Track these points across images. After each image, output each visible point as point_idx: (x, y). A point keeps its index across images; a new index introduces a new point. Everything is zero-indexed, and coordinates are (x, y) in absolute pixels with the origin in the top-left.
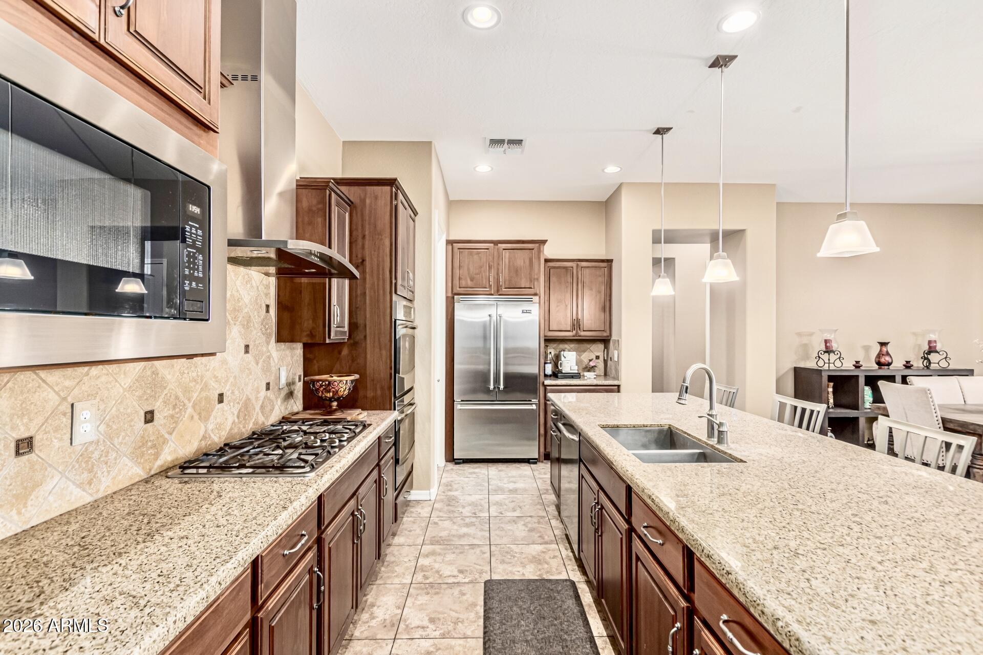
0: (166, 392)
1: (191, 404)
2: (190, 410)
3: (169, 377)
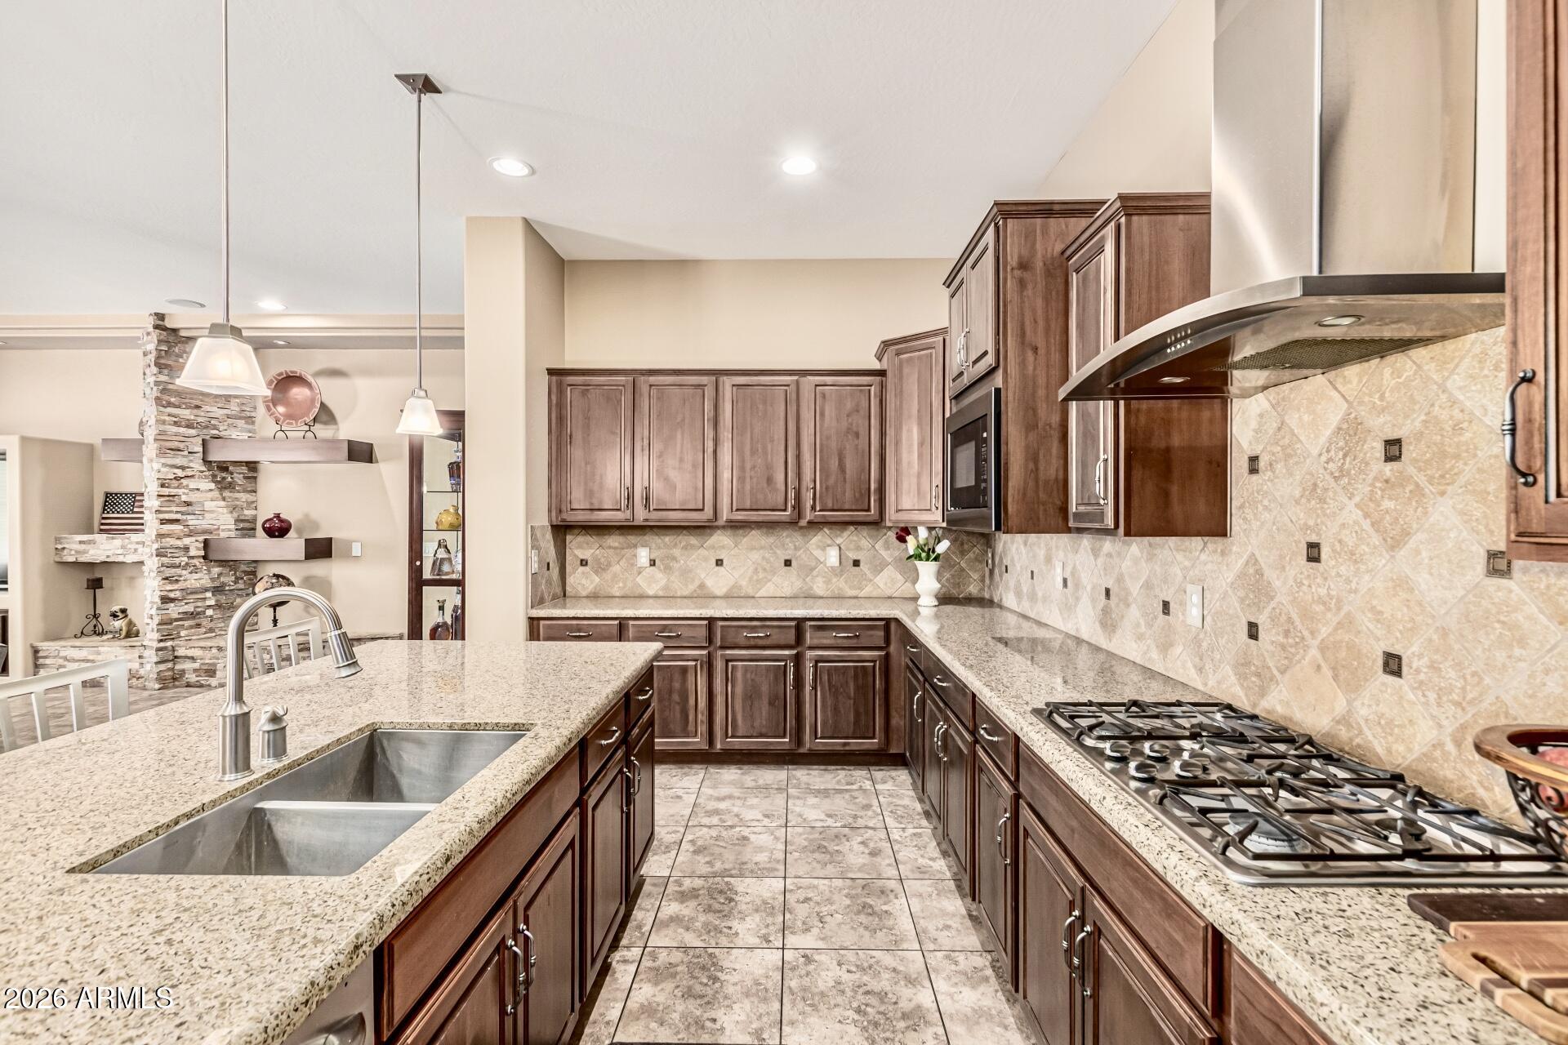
0: (1273, 604)
1: (1316, 643)
2: (1314, 652)
3: (1277, 584)
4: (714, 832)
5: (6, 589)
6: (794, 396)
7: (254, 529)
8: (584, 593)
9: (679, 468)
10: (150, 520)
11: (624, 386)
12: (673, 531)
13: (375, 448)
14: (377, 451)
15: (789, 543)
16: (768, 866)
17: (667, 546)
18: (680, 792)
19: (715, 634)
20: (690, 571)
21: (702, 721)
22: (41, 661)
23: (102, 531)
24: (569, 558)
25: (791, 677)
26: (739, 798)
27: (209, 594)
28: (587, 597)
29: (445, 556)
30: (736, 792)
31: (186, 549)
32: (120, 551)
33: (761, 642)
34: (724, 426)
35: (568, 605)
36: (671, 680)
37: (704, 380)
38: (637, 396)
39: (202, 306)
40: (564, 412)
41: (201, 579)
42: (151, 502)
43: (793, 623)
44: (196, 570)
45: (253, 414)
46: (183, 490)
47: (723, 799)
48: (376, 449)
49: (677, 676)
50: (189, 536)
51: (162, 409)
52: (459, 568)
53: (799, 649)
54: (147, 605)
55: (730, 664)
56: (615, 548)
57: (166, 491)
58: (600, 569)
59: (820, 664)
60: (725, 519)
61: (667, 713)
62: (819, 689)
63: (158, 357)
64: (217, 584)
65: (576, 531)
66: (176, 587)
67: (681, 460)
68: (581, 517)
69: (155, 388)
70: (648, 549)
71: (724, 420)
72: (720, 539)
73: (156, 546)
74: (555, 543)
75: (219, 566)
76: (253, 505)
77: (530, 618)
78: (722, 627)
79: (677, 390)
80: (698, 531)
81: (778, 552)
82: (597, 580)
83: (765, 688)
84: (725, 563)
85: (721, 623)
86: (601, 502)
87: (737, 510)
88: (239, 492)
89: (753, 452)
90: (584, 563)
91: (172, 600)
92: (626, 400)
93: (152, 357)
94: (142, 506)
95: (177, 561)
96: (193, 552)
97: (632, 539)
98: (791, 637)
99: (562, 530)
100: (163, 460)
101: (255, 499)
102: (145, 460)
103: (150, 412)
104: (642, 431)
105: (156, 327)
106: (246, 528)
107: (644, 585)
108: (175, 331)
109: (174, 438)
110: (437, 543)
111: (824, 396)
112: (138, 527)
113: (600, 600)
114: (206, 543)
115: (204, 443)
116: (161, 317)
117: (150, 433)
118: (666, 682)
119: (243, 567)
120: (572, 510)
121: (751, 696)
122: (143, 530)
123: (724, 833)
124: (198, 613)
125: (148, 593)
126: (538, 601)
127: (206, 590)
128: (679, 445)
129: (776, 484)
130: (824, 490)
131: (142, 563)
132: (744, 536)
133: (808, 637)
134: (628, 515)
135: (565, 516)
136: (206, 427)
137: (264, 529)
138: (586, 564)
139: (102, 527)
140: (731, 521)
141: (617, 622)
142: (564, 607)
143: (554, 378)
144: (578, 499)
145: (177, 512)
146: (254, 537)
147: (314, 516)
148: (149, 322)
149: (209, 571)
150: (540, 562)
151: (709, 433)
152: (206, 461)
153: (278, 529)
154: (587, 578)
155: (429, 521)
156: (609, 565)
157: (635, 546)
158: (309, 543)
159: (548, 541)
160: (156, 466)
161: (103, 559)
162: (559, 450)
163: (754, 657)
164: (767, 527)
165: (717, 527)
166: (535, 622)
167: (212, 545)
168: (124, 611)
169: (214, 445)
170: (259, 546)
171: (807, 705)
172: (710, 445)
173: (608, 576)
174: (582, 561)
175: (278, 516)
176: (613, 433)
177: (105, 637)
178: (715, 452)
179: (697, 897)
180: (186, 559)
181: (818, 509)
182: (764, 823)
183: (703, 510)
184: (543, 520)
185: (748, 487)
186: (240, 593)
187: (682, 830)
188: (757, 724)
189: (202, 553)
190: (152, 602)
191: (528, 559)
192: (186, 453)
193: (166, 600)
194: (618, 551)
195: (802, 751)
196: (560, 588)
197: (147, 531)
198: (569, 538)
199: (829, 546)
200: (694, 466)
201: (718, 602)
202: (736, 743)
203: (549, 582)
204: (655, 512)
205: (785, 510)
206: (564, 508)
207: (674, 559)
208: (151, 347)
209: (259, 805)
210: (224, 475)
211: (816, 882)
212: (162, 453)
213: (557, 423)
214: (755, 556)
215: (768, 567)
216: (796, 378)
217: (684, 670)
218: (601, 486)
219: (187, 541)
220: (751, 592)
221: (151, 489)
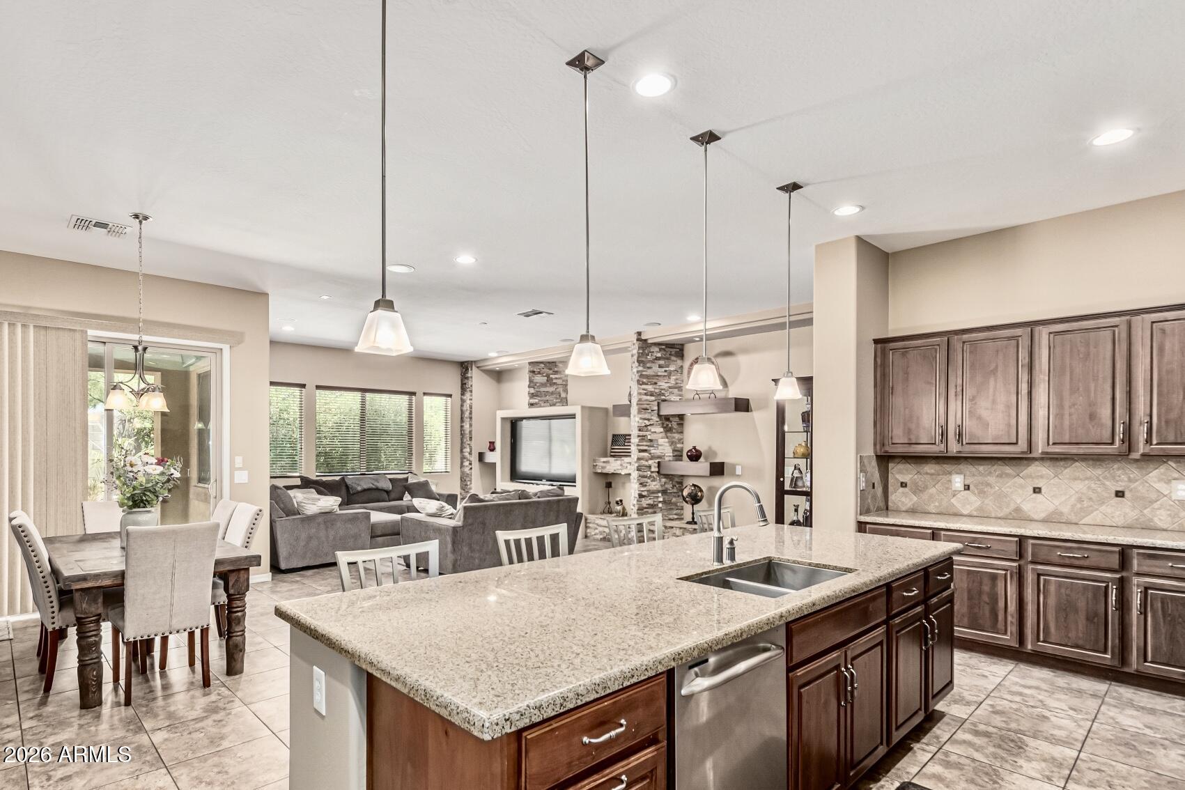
4: (1014, 706)
5: (575, 486)
6: (1124, 335)
7: (682, 456)
8: (904, 509)
9: (992, 409)
10: (634, 449)
11: (938, 345)
12: (988, 462)
13: (751, 401)
14: (752, 404)
15: (1122, 475)
16: (1064, 739)
17: (981, 474)
18: (987, 674)
19: (1026, 551)
20: (1006, 496)
21: (1011, 622)
22: (588, 525)
23: (612, 456)
24: (891, 480)
25: (1113, 597)
26: (1046, 691)
27: (660, 495)
28: (907, 511)
29: (799, 475)
30: (1044, 686)
31: (650, 467)
32: (620, 468)
33: (1077, 563)
34: (1041, 371)
35: (889, 516)
36: (981, 583)
37: (1018, 331)
38: (951, 352)
39: (660, 324)
40: (887, 370)
41: (655, 485)
42: (635, 440)
43: (1117, 549)
44: (654, 480)
45: (682, 385)
46: (649, 433)
47: (1030, 687)
48: (751, 403)
49: (986, 581)
50: (651, 459)
51: (640, 386)
52: (809, 484)
53: (1124, 574)
54: (632, 498)
55: (1042, 577)
56: (932, 474)
57: (641, 433)
58: (918, 490)
59: (1150, 591)
60: (1040, 451)
61: (976, 610)
62: (1149, 615)
63: (638, 357)
64: (664, 488)
65: (897, 460)
66: (645, 489)
67: (994, 402)
68: (900, 450)
69: (637, 375)
70: (962, 476)
71: (1040, 364)
72: (1036, 469)
73: (637, 465)
74: (879, 469)
75: (665, 478)
76: (681, 441)
77: (858, 522)
78: (1033, 544)
79: (991, 344)
80: (1014, 462)
81: (1107, 483)
82: (915, 499)
83: (1082, 604)
84: (1043, 491)
85: (1031, 541)
86: (918, 437)
87: (1054, 444)
88: (674, 433)
89: (1074, 390)
90: (903, 485)
91: (643, 496)
92: (940, 356)
93: (635, 357)
94: (630, 442)
95: (645, 473)
96: (653, 469)
97: (947, 467)
98: (1115, 561)
99: (884, 460)
100: (640, 416)
101: (682, 437)
102: (631, 415)
103: (635, 389)
104: (955, 380)
105: (638, 340)
106: (678, 456)
107: (958, 506)
108: (646, 340)
109: (645, 403)
110: (794, 468)
111: (1163, 331)
112: (628, 455)
113: (917, 514)
114: (659, 463)
115: (659, 405)
116: (639, 334)
117: (634, 401)
118: (975, 584)
119: (676, 479)
120: (893, 444)
121: (1066, 608)
122: (630, 456)
123: (1024, 709)
124: (655, 505)
125: (633, 491)
126: (865, 510)
127: (659, 492)
128: (991, 390)
129: (1100, 419)
130: (1163, 423)
131: (630, 474)
132: (1066, 468)
133: (1135, 565)
134: (942, 447)
135: (887, 448)
136: (659, 395)
137: (688, 456)
138: (906, 486)
139: (612, 454)
140: (1047, 453)
141: (930, 531)
142: (887, 516)
143: (879, 346)
144: (898, 434)
145: (646, 446)
146: (682, 460)
147: (715, 448)
148: (635, 337)
149: (660, 480)
150: (866, 482)
151: (1024, 377)
152: (659, 416)
153: (695, 456)
154: (906, 497)
155: (789, 452)
156: (926, 488)
157: (950, 473)
158: (713, 465)
159: (873, 467)
160: (637, 419)
161: (612, 471)
162: (883, 399)
163: (1068, 575)
164: (1093, 460)
165: (1035, 459)
166: (863, 525)
167: (662, 464)
168: (621, 501)
169: (663, 405)
170: (685, 467)
171: (1134, 628)
172: (1024, 388)
173: (925, 496)
174: (902, 483)
175: (694, 448)
176: (930, 383)
177: (613, 515)
178: (1030, 393)
179: (989, 737)
180: (649, 473)
181: (1155, 442)
182: (1068, 713)
183: (1016, 443)
184: (869, 452)
185: (1067, 422)
186: (675, 495)
187: (984, 697)
188: (1072, 635)
189: (657, 470)
190: (635, 497)
191: (857, 479)
192: (650, 411)
193: (641, 496)
194: (934, 477)
195: (1126, 670)
196: (884, 503)
197: (632, 456)
198: (891, 465)
199: (1175, 479)
200: (1008, 407)
201: (1034, 525)
202: (1049, 648)
203: (874, 497)
204: (968, 446)
205: (1112, 443)
206: (886, 442)
207: (988, 485)
208: (635, 352)
209: (727, 579)
210: (667, 423)
211: (1114, 763)
212: (639, 412)
213: (881, 377)
214: (1080, 486)
215: (1094, 496)
216: (1128, 317)
217: (994, 578)
218: (918, 425)
219: (650, 462)
220: (1073, 518)
221: (635, 432)
